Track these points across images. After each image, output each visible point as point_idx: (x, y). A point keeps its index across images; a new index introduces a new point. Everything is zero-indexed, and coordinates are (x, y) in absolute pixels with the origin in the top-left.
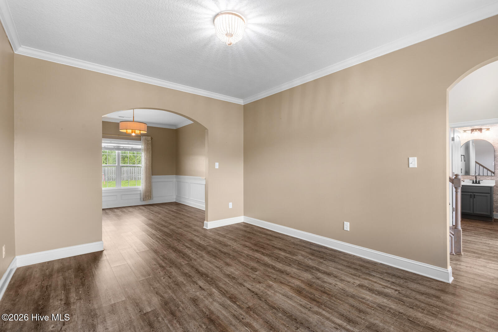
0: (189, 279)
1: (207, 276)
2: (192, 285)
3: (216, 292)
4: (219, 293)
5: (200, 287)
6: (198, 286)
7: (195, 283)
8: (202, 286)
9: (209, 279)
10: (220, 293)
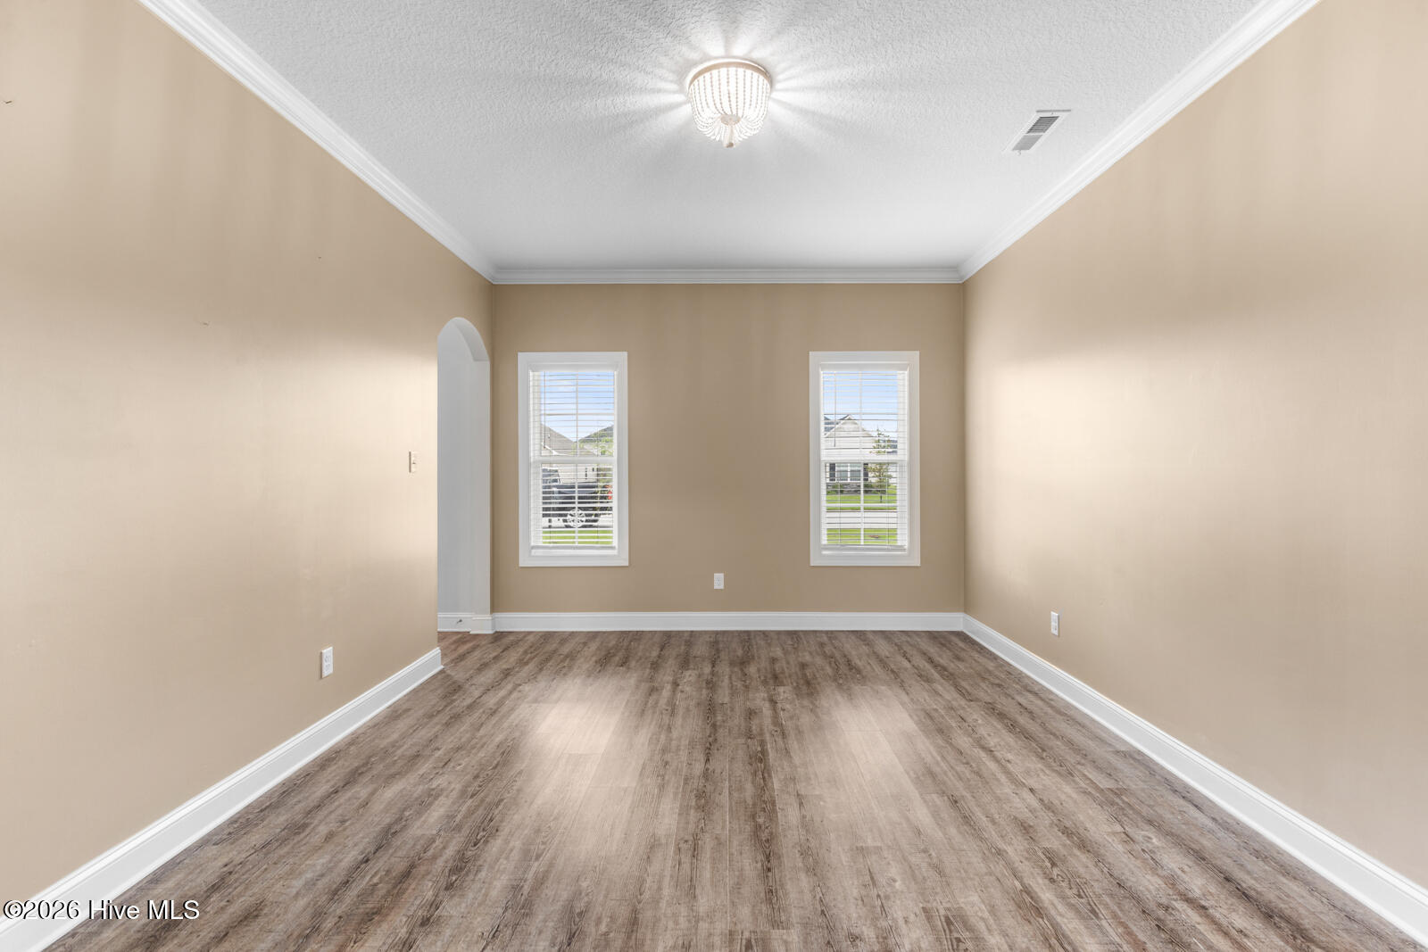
0: (813, 844)
1: (757, 828)
2: (819, 820)
3: (775, 780)
4: (773, 775)
5: (801, 804)
6: (803, 811)
7: (806, 824)
8: (795, 805)
9: (761, 821)
10: (770, 776)
